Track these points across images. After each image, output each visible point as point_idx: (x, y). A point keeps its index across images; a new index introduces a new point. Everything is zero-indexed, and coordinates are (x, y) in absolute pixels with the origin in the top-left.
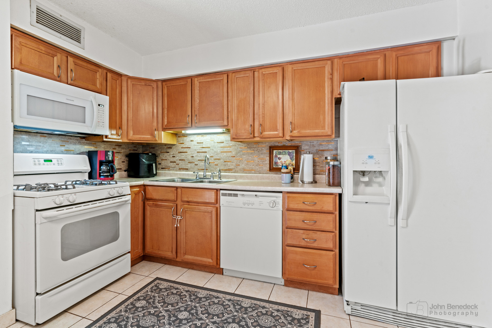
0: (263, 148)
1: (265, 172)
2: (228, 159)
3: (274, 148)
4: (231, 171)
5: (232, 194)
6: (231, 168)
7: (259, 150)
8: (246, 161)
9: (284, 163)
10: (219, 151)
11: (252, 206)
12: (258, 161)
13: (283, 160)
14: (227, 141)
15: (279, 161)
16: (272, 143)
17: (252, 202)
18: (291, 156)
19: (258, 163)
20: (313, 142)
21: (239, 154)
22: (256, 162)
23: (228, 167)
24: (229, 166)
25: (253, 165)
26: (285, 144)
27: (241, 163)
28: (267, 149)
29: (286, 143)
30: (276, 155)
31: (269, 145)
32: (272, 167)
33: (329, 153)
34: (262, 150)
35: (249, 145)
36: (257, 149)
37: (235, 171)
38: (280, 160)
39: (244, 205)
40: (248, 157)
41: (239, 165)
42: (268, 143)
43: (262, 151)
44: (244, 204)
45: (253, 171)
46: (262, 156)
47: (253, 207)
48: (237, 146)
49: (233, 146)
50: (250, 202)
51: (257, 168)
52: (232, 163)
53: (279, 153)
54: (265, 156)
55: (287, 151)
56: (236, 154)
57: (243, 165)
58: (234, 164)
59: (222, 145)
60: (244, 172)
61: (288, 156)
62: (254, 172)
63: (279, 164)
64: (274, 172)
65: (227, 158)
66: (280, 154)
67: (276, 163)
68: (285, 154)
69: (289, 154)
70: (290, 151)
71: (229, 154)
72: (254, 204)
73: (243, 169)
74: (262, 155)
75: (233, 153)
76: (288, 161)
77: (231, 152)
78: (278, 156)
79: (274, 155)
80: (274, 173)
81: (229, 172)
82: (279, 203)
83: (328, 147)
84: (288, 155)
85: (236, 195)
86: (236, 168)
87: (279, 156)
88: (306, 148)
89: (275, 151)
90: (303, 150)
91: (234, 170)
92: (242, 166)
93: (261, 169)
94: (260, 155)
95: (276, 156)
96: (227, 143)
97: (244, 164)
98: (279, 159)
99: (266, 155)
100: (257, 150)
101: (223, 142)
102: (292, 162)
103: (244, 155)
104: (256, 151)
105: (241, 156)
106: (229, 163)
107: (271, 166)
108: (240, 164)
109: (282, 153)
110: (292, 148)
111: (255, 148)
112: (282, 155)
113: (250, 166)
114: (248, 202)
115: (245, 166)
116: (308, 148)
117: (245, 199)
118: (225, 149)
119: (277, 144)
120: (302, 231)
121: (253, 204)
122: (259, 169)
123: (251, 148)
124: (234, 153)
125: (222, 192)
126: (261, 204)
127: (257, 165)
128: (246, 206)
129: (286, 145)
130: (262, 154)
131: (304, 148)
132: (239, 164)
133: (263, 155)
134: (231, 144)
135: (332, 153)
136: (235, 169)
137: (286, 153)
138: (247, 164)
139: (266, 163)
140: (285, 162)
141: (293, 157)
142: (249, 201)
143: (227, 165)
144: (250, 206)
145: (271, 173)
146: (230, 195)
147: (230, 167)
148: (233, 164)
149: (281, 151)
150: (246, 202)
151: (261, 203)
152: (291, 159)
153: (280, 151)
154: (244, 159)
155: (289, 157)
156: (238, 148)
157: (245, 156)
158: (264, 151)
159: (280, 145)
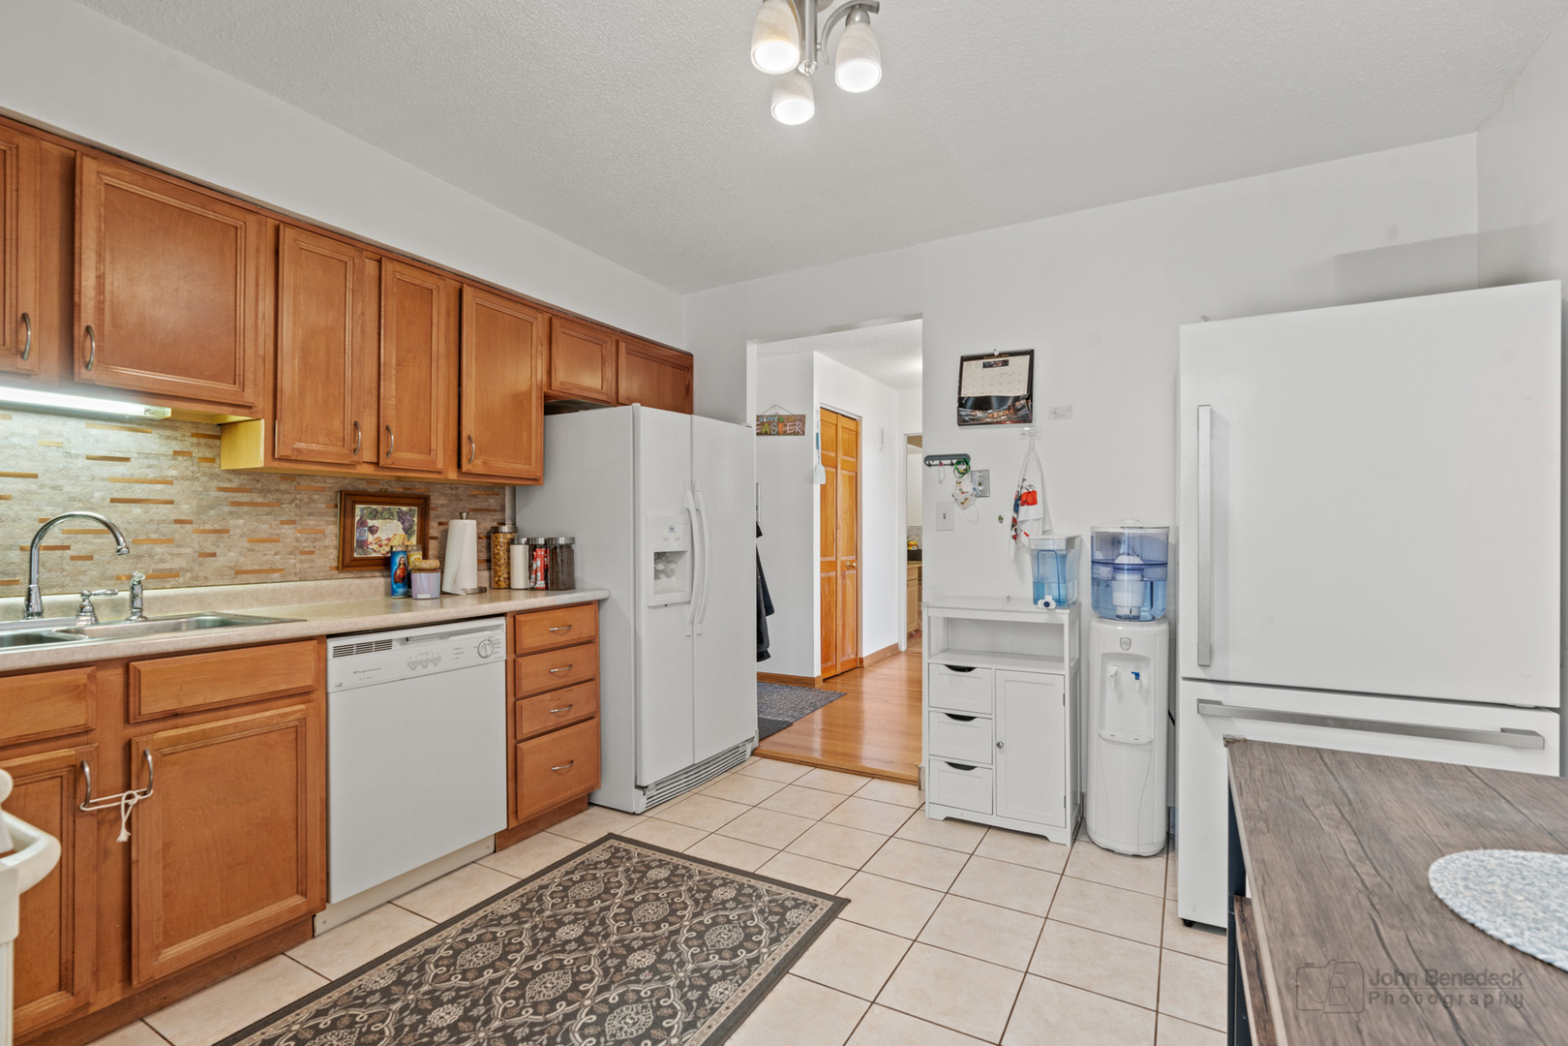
0: (316, 497)
1: (322, 574)
2: (156, 531)
3: (358, 498)
4: (173, 582)
5: (371, 643)
6: (171, 569)
7: (301, 500)
8: (245, 539)
9: (386, 542)
10: (97, 495)
11: (436, 665)
12: (297, 540)
13: (382, 535)
14: (147, 458)
15: (370, 538)
16: (347, 481)
17: (436, 656)
18: (407, 524)
19: (297, 544)
20: (457, 488)
21: (212, 513)
22: (288, 540)
23: (154, 566)
24: (163, 561)
25: (276, 554)
26: (386, 486)
27: (222, 545)
28: (329, 498)
29: (391, 486)
30: (361, 518)
31: (337, 488)
32: (347, 560)
33: (489, 517)
34: (312, 501)
35: (258, 481)
36: (292, 496)
37: (193, 578)
38: (376, 536)
39: (414, 669)
40: (256, 524)
41: (214, 555)
42: (332, 481)
43: (314, 505)
44: (413, 666)
45: (276, 575)
46: (311, 523)
47: (440, 667)
48: (205, 479)
49: (184, 478)
50: (430, 656)
51: (293, 561)
52: (178, 546)
53: (370, 513)
54: (323, 523)
55: (395, 509)
56: (199, 513)
57: (232, 554)
58: (189, 551)
59: (120, 469)
60: (235, 581)
61: (399, 523)
62: (282, 577)
63: (370, 546)
64: (351, 572)
65: (152, 527)
66: (375, 518)
67: (363, 544)
68: (391, 516)
69: (401, 517)
70: (405, 509)
71: (164, 510)
72: (439, 659)
73: (231, 568)
74: (311, 517)
75: (185, 507)
76: (397, 537)
77: (171, 502)
78: (368, 521)
79: (357, 519)
80: (352, 575)
81: (162, 585)
82: (499, 643)
83: (486, 504)
84: (399, 520)
85: (386, 645)
86: (197, 568)
87: (371, 523)
88: (441, 502)
89: (358, 507)
90: (434, 509)
91: (189, 575)
92: (228, 557)
93: (307, 565)
94: (305, 517)
95: (362, 523)
96: (150, 466)
97: (238, 550)
98: (373, 530)
99: (326, 518)
100: (293, 501)
101: (127, 459)
102: (408, 540)
103: (238, 518)
104: (290, 503)
105: (224, 519)
106: (159, 549)
107: (347, 553)
108: (218, 551)
109: (382, 514)
110: (410, 501)
111: (286, 492)
112: (380, 521)
113: (266, 557)
114: (425, 657)
115: (242, 559)
116: (445, 502)
117: (414, 651)
118: (139, 491)
119: (362, 486)
120: (547, 696)
121: (437, 660)
122: (298, 566)
123: (269, 491)
124: (185, 509)
125: (332, 644)
126: (458, 656)
127: (291, 553)
128: (420, 670)
129: (391, 489)
130: (310, 514)
131: (437, 502)
132: (213, 549)
133: (316, 518)
134: (172, 473)
135: (494, 517)
136: (191, 570)
137: (392, 514)
138: (252, 550)
139: (327, 543)
140: (389, 539)
141: (411, 526)
142: (427, 653)
143: (151, 556)
144: (431, 668)
145: (342, 575)
146: (364, 648)
147: (167, 566)
148: (181, 550)
149: (379, 508)
150: (419, 658)
151: (459, 651)
152: (406, 532)
153: (374, 507)
154: (238, 531)
155: (401, 526)
156: (206, 489)
157: (241, 521)
158: (320, 505)
159: (371, 489)
